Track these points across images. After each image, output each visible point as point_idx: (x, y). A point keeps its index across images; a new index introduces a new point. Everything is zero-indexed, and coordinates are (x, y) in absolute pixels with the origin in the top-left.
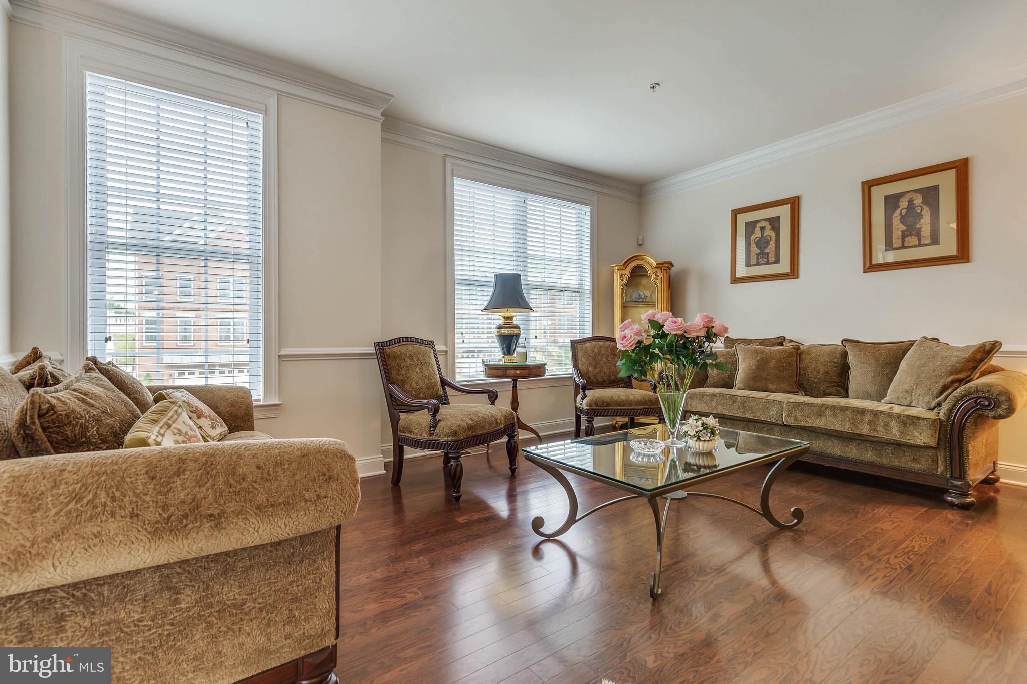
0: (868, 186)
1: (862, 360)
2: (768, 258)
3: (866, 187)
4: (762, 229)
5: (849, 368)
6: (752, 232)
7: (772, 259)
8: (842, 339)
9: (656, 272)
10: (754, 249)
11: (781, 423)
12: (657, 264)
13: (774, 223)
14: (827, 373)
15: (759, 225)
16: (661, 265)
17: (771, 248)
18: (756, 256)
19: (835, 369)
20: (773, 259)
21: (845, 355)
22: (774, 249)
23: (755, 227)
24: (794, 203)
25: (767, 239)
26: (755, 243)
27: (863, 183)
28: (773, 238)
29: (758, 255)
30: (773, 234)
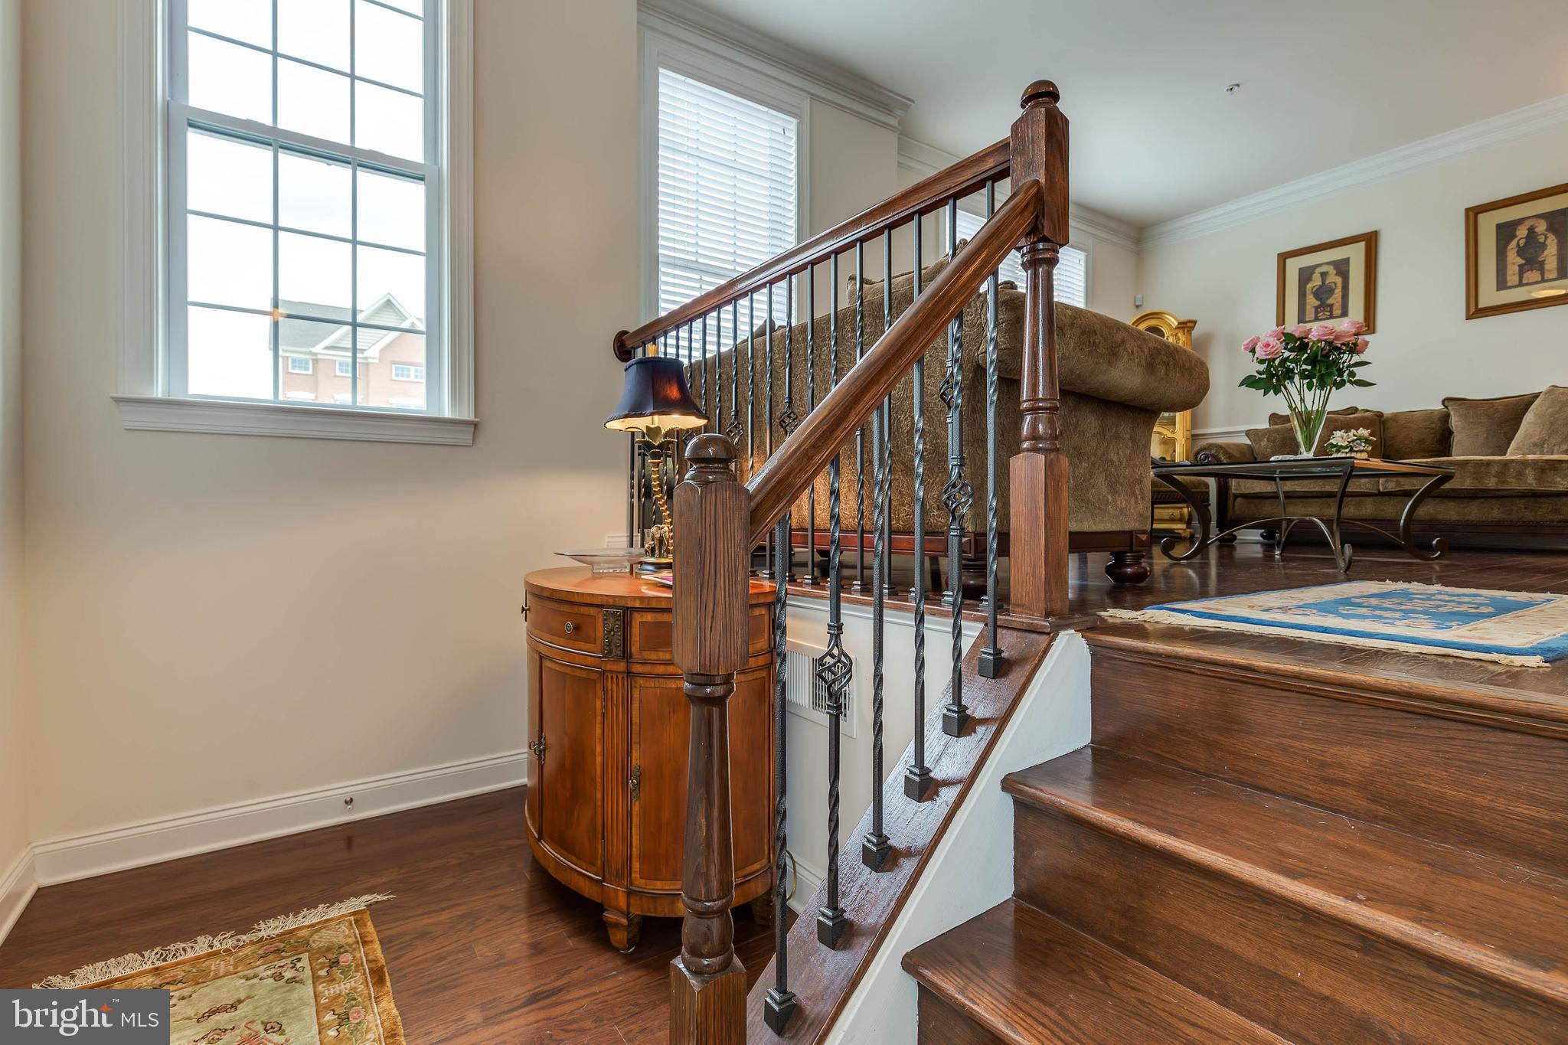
0: (1473, 214)
1: (1471, 420)
2: (1331, 311)
3: (1471, 215)
4: (1324, 275)
5: (1451, 433)
6: (1309, 279)
7: (1337, 311)
8: (1441, 400)
9: (1176, 335)
10: (1312, 301)
11: (1376, 492)
12: (1179, 324)
13: (1342, 268)
14: (1422, 441)
15: (1318, 271)
16: (1184, 325)
17: (1336, 299)
18: (1313, 310)
19: (1433, 435)
20: (1339, 312)
21: (1446, 418)
22: (1340, 300)
23: (1313, 273)
24: (1371, 241)
25: (1331, 287)
26: (1312, 292)
27: (1467, 210)
28: (1340, 285)
29: (1317, 308)
30: (1339, 280)
